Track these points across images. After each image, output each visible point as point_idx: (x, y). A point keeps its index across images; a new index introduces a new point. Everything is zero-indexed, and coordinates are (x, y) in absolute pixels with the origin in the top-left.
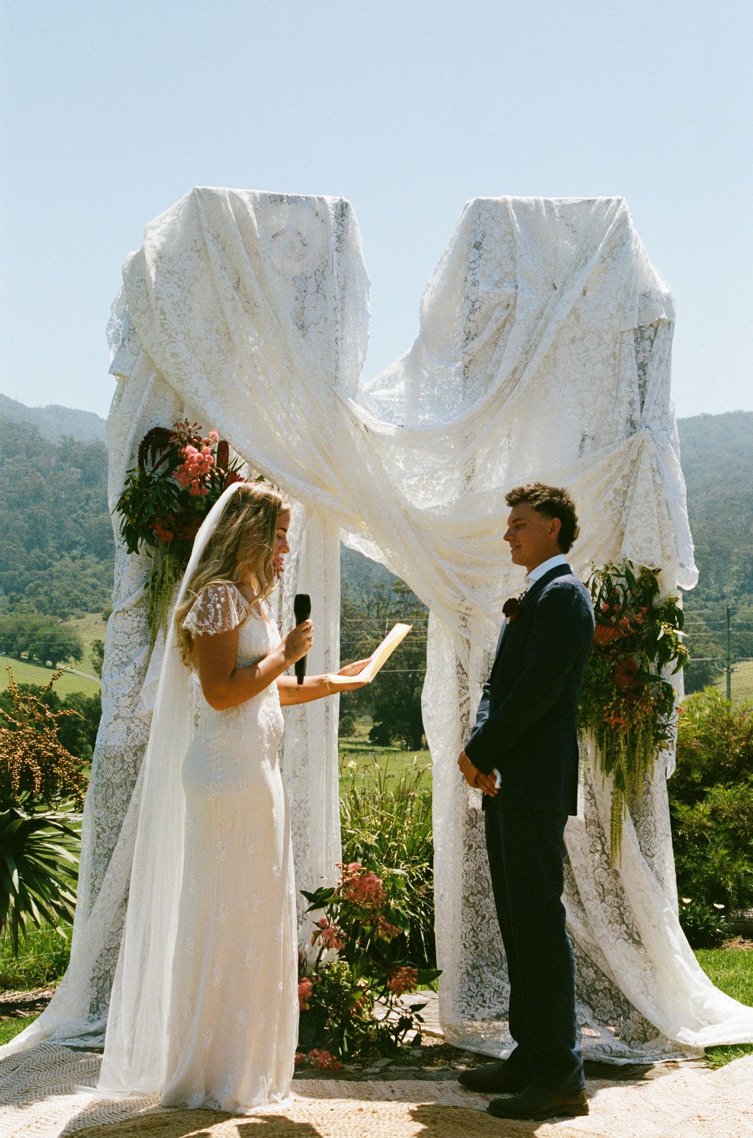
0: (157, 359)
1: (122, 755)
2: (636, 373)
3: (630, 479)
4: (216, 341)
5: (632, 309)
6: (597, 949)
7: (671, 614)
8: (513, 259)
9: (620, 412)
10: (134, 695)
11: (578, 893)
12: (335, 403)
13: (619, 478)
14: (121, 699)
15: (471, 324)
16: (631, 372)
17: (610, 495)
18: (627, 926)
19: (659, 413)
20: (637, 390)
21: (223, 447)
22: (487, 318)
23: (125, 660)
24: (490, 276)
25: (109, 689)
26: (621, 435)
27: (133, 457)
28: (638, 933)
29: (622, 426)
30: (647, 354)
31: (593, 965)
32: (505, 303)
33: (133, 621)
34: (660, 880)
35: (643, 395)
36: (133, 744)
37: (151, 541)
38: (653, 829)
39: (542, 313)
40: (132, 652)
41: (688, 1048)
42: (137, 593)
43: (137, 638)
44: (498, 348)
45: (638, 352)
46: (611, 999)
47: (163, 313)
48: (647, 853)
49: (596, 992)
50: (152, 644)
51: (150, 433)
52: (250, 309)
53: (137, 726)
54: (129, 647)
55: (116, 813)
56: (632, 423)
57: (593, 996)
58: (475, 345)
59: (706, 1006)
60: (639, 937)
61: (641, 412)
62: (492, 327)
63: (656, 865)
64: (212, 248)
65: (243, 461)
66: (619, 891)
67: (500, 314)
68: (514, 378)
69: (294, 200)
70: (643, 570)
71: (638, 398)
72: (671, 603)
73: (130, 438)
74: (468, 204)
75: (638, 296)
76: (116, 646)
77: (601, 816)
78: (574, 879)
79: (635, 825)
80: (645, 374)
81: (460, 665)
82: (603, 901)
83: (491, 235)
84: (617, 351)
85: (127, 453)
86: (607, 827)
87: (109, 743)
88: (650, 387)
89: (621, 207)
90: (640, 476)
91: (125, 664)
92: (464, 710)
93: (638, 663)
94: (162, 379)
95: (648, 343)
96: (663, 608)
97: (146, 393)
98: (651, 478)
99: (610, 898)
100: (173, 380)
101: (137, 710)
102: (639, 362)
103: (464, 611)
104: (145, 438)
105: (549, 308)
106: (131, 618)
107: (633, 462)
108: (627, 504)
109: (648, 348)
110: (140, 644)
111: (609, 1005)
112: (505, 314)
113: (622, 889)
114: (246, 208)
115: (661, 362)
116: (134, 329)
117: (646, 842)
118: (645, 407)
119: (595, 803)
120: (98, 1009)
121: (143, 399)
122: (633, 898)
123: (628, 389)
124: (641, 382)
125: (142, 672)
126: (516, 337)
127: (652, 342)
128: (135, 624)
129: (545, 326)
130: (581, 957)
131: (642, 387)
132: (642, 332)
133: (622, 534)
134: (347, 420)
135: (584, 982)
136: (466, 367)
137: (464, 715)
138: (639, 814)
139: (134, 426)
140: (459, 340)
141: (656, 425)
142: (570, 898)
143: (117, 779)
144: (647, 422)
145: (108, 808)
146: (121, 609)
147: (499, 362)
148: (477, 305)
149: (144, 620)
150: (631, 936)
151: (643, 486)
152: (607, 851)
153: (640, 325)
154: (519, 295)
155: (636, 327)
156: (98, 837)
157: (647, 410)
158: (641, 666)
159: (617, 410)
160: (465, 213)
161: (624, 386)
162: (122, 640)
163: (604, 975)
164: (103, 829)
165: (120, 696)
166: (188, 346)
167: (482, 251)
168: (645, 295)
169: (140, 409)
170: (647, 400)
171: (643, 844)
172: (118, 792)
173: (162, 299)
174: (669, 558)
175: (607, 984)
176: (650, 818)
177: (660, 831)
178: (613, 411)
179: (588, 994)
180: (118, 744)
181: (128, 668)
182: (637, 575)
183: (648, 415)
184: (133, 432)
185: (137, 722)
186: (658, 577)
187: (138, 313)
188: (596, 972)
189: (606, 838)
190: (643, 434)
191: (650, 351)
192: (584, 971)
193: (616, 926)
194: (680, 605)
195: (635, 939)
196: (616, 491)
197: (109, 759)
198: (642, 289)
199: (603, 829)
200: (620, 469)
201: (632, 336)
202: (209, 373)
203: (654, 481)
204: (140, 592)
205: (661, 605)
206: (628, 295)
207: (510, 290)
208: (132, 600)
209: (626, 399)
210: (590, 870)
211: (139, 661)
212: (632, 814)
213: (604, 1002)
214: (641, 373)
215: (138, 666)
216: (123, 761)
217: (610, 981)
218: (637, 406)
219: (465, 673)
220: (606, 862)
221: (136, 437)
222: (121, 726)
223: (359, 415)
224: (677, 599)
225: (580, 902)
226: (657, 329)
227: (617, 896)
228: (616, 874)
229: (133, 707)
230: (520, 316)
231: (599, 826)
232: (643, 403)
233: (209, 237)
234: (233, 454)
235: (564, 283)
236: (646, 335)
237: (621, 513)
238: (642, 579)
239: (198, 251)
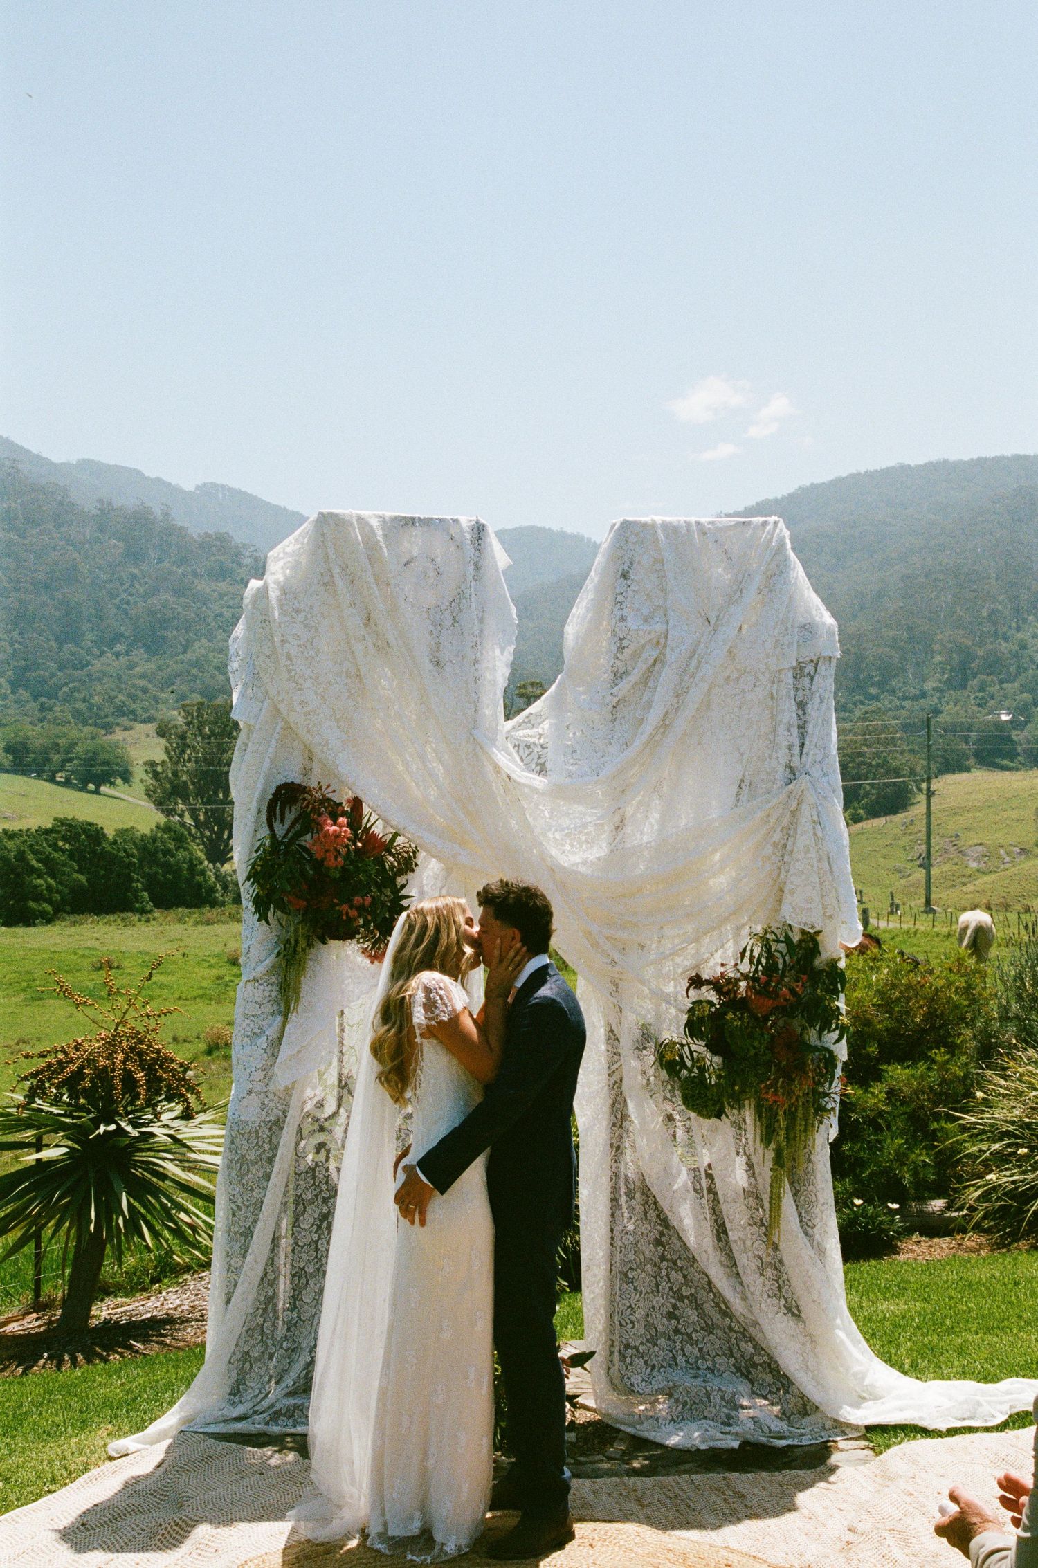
0: (283, 708)
1: (257, 1131)
2: (795, 715)
3: (790, 830)
4: (346, 684)
5: (790, 644)
6: (756, 1324)
7: (834, 978)
8: (663, 590)
9: (777, 758)
10: (267, 1069)
11: (735, 1264)
12: (474, 750)
13: (778, 830)
14: (254, 1073)
15: (618, 663)
16: (789, 712)
17: (769, 849)
18: (786, 1299)
19: (819, 758)
20: (795, 732)
21: (357, 803)
22: (636, 655)
23: (257, 1031)
24: (638, 610)
25: (240, 1062)
26: (779, 783)
27: (260, 812)
28: (797, 1307)
29: (781, 773)
30: (807, 692)
31: (752, 1339)
32: (655, 641)
33: (264, 990)
34: (821, 1251)
35: (802, 736)
36: (268, 1119)
37: (281, 907)
38: (814, 1199)
39: (695, 651)
40: (264, 1023)
41: (849, 1425)
42: (267, 961)
43: (269, 1008)
44: (648, 690)
45: (797, 690)
46: (771, 1372)
47: (289, 657)
48: (807, 1226)
49: (755, 1365)
50: (286, 1016)
51: (279, 789)
52: (382, 647)
53: (271, 1100)
54: (261, 1017)
55: (252, 1190)
56: (792, 771)
57: (752, 1370)
58: (625, 686)
59: (867, 1382)
60: (799, 1311)
61: (801, 754)
62: (642, 667)
63: (817, 1237)
64: (340, 584)
65: (377, 817)
66: (778, 1264)
67: (650, 654)
68: (665, 725)
69: (426, 522)
70: (803, 932)
71: (797, 743)
72: (833, 963)
73: (257, 794)
74: (614, 525)
75: (796, 630)
76: (246, 1016)
77: (760, 1187)
78: (731, 1251)
79: (795, 1195)
80: (805, 714)
81: (612, 1031)
82: (762, 1274)
83: (639, 563)
84: (774, 691)
85: (254, 811)
86: (766, 1198)
87: (243, 1118)
88: (810, 727)
89: (778, 531)
90: (799, 828)
91: (258, 1036)
92: (616, 1077)
93: (799, 1030)
94: (288, 728)
95: (807, 680)
96: (823, 971)
97: (274, 744)
98: (811, 831)
99: (769, 1272)
100: (302, 732)
101: (271, 1084)
102: (798, 700)
103: (615, 975)
104: (273, 795)
105: (702, 646)
106: (261, 987)
107: (793, 813)
108: (786, 859)
109: (808, 686)
110: (273, 1014)
111: (769, 1378)
112: (655, 654)
113: (781, 1261)
114: (375, 535)
115: (822, 701)
116: (258, 673)
117: (806, 1212)
118: (805, 751)
119: (754, 1173)
120: (239, 1391)
121: (270, 750)
122: (792, 1270)
123: (786, 733)
124: (801, 723)
125: (276, 1043)
126: (667, 676)
127: (812, 678)
128: (266, 993)
129: (698, 667)
130: (740, 1332)
131: (802, 727)
132: (802, 668)
133: (782, 890)
134: (489, 769)
135: (742, 1356)
136: (614, 707)
137: (616, 1082)
138: (799, 1184)
139: (262, 781)
140: (607, 676)
141: (816, 772)
142: (727, 1270)
143: (252, 1156)
144: (807, 767)
145: (243, 1185)
146: (251, 978)
147: (649, 705)
148: (625, 643)
149: (276, 988)
150: (789, 1309)
151: (803, 840)
152: (766, 1224)
153: (801, 660)
154: (671, 632)
155: (795, 664)
156: (234, 1215)
157: (807, 754)
158: (801, 1034)
159: (775, 755)
160: (611, 535)
161: (782, 729)
162: (253, 1009)
163: (763, 1350)
164: (238, 1206)
165: (253, 1069)
166: (316, 693)
167: (629, 582)
168: (804, 627)
169: (268, 760)
170: (807, 743)
171: (803, 1215)
172: (253, 1169)
173: (288, 641)
174: (831, 917)
175: (766, 1359)
176: (811, 1188)
177: (821, 1201)
178: (770, 756)
179: (746, 1368)
180: (253, 1119)
181: (260, 1040)
182: (796, 938)
183: (808, 760)
184: (260, 786)
185: (271, 1096)
186: (819, 938)
187: (262, 658)
188: (755, 1347)
189: (764, 1210)
190: (803, 781)
191: (810, 689)
192: (743, 1345)
193: (775, 1301)
194: (842, 964)
195: (794, 1311)
196: (775, 845)
197: (243, 1135)
198: (801, 620)
199: (761, 1200)
200: (779, 819)
201: (790, 674)
202: (337, 721)
203: (815, 834)
204: (270, 960)
205: (822, 967)
206: (787, 629)
207: (659, 628)
208: (261, 969)
209: (786, 744)
210: (748, 1243)
211: (272, 1032)
212: (792, 1184)
213: (763, 1375)
214: (800, 712)
215: (270, 1038)
216: (258, 1137)
217: (769, 1355)
218: (797, 750)
219: (617, 1039)
220: (765, 1234)
221: (264, 791)
222: (255, 1100)
223: (500, 763)
224: (839, 959)
225: (738, 1274)
226: (817, 665)
227: (776, 1269)
228: (776, 1247)
229: (268, 1079)
230: (671, 656)
231: (757, 1197)
232: (802, 745)
233: (336, 570)
234: (366, 810)
235: (718, 617)
236: (806, 671)
237: (780, 869)
238: (801, 941)
239: (325, 584)
